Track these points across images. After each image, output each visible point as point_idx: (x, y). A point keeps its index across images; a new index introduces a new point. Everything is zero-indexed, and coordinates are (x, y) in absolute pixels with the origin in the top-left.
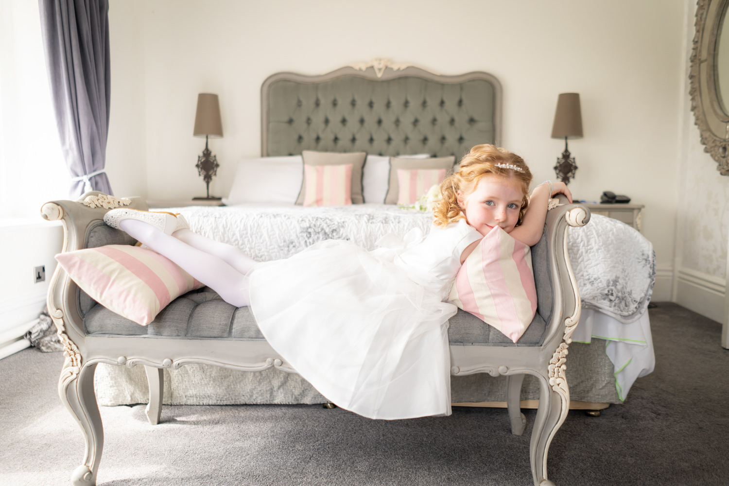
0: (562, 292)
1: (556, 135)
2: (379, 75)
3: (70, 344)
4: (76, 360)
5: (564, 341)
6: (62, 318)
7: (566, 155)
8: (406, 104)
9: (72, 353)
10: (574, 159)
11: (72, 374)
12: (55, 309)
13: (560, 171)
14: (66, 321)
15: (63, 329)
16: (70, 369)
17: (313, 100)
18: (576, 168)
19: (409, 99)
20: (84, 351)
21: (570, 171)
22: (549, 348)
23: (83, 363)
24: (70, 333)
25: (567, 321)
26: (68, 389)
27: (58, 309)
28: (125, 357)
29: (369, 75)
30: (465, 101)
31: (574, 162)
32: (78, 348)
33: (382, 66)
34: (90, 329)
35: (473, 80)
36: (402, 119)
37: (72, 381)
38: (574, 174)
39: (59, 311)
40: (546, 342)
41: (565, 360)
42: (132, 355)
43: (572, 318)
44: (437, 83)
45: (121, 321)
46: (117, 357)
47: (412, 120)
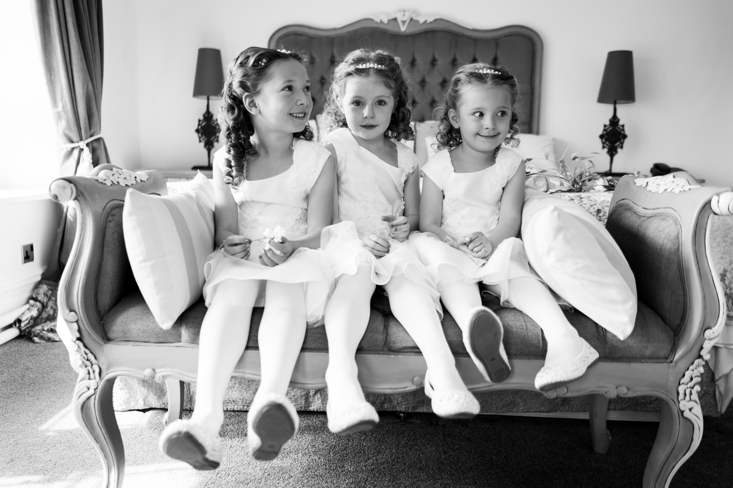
1: (603, 98)
2: (403, 29)
3: (86, 354)
4: (94, 372)
5: (700, 357)
6: (77, 322)
7: (614, 121)
8: (433, 62)
9: (88, 363)
10: (623, 126)
11: (89, 389)
12: (67, 311)
13: (606, 140)
14: (81, 326)
15: (78, 335)
16: (87, 382)
17: (327, 57)
18: (625, 137)
19: (437, 56)
20: (103, 361)
21: (619, 140)
22: (682, 365)
23: (102, 377)
24: (86, 339)
25: (708, 333)
26: (84, 407)
27: (71, 311)
28: (154, 370)
29: (391, 28)
30: (501, 59)
31: (623, 130)
32: (96, 358)
33: (406, 18)
34: (112, 335)
35: (510, 35)
36: (428, 79)
37: (89, 398)
38: (622, 143)
39: (73, 313)
40: (677, 357)
41: (699, 379)
42: (163, 367)
43: (714, 329)
44: (469, 38)
45: (148, 326)
46: (143, 369)
47: (440, 80)
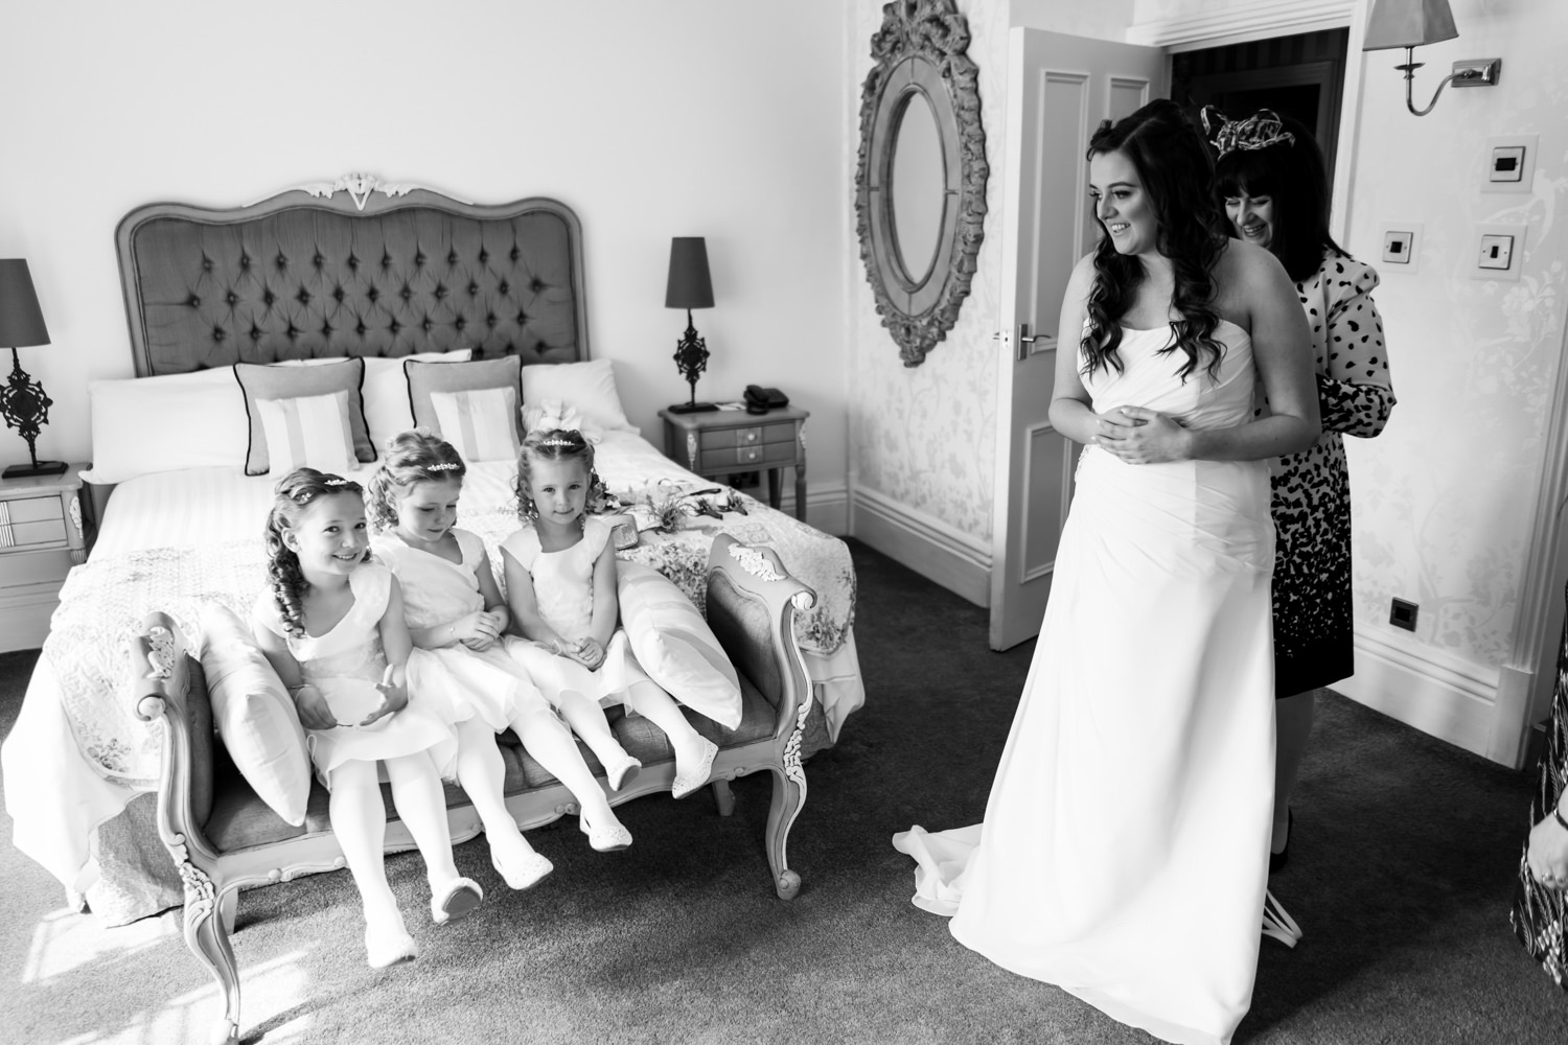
0: (795, 681)
1: (672, 301)
2: (360, 207)
3: (195, 874)
4: (206, 890)
5: (797, 728)
6: (184, 843)
7: (691, 334)
8: (419, 260)
9: (198, 883)
10: (703, 340)
11: (203, 910)
12: (173, 835)
13: (683, 362)
14: (190, 846)
15: (186, 857)
16: (199, 904)
17: (235, 259)
18: (707, 354)
19: (423, 250)
20: (216, 876)
21: (699, 360)
22: (784, 739)
23: (217, 892)
24: (195, 859)
25: (800, 708)
26: (200, 931)
27: (177, 833)
28: (279, 870)
29: (340, 206)
30: (523, 252)
31: (703, 345)
32: (207, 875)
33: (365, 189)
34: (224, 846)
35: (532, 213)
36: (413, 287)
37: (204, 920)
38: (704, 364)
39: (179, 835)
40: (779, 733)
41: (799, 746)
42: (290, 864)
43: (805, 704)
44: (470, 219)
45: (268, 826)
46: (267, 872)
47: (433, 288)
